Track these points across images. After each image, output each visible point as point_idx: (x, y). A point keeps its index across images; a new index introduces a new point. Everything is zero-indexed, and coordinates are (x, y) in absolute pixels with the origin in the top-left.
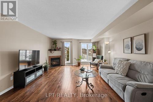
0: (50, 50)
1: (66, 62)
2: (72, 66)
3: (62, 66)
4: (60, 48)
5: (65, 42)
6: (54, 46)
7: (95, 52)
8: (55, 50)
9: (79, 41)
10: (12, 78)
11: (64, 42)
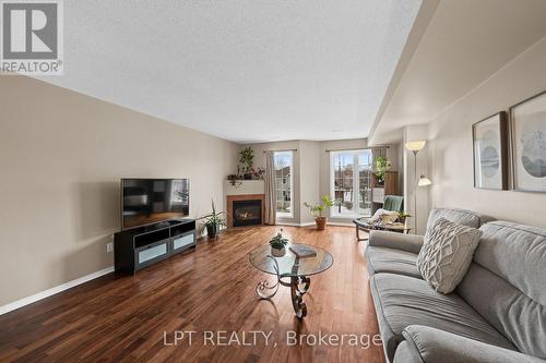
0: (232, 178)
1: (279, 215)
2: (299, 227)
3: (267, 225)
4: (260, 172)
5: (276, 154)
6: (246, 165)
7: (382, 183)
8: (248, 177)
9: (325, 147)
10: (110, 247)
11: (272, 152)
